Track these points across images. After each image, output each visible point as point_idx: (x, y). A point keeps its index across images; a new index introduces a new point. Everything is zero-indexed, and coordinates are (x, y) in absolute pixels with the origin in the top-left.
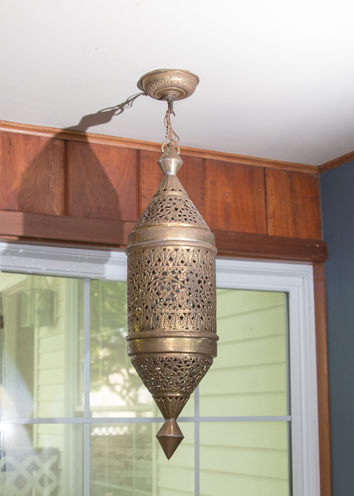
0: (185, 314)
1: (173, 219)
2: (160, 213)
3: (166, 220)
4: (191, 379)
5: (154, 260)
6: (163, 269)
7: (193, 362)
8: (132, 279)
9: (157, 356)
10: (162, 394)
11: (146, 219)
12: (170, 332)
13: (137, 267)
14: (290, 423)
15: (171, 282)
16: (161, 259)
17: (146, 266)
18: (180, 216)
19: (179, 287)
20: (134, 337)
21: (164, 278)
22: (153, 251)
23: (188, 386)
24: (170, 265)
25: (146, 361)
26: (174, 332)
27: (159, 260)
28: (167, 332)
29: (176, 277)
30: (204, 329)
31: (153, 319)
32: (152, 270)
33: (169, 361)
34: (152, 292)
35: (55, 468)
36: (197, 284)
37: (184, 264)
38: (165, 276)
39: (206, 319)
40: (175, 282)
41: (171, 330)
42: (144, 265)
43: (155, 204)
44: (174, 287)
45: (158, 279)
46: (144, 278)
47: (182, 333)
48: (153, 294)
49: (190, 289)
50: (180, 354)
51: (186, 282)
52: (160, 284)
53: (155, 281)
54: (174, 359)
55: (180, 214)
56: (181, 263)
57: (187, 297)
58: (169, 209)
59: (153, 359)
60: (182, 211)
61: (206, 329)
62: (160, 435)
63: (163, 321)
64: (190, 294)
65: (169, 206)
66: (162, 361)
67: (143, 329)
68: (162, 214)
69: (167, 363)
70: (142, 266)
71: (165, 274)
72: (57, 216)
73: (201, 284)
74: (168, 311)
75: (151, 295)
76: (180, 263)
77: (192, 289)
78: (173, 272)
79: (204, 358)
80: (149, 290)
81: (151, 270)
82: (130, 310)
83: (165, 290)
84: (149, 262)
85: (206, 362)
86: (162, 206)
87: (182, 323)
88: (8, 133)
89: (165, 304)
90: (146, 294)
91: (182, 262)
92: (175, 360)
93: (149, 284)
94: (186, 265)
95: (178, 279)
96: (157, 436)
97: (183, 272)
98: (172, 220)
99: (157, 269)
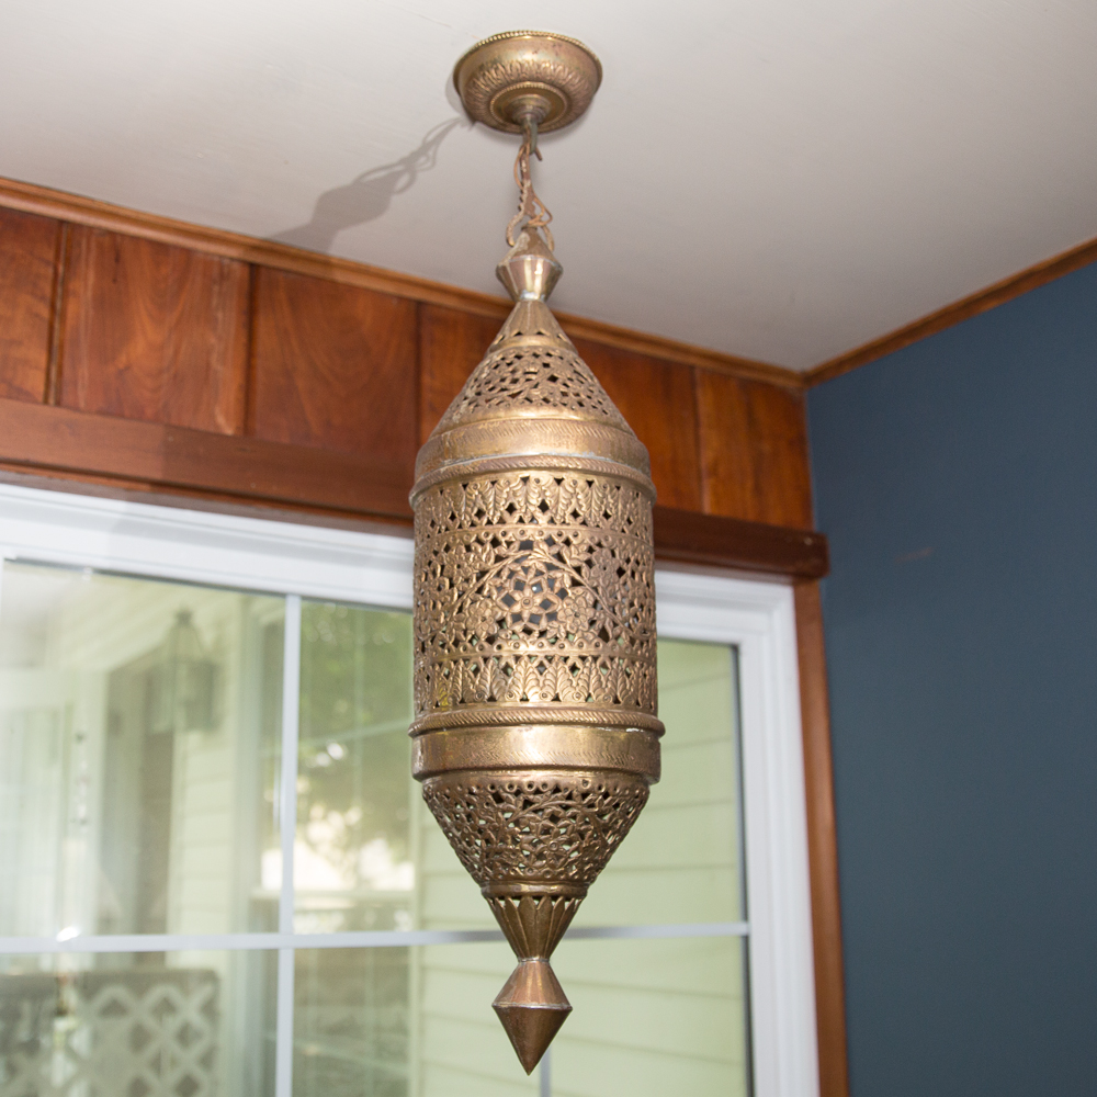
0: (583, 659)
1: (546, 400)
2: (512, 387)
3: (527, 402)
4: (595, 845)
5: (495, 509)
6: (523, 533)
7: (606, 795)
8: (430, 563)
9: (505, 779)
10: (513, 888)
11: (470, 404)
12: (542, 709)
13: (447, 529)
14: (746, 939)
15: (544, 569)
16: (517, 506)
17: (473, 525)
18: (564, 394)
19: (568, 583)
20: (437, 725)
21: (525, 557)
22: (493, 483)
23: (588, 863)
24: (540, 521)
25: (471, 793)
26: (553, 709)
27: (511, 509)
28: (535, 709)
29: (559, 557)
30: (633, 702)
31: (494, 673)
32: (490, 537)
33: (538, 792)
34: (490, 597)
35: (210, 1009)
36: (615, 576)
37: (580, 519)
38: (527, 553)
39: (638, 677)
40: (557, 568)
41: (545, 705)
42: (467, 524)
43: (496, 367)
44: (551, 582)
45: (509, 561)
46: (467, 559)
47: (576, 713)
48: (492, 601)
49: (596, 589)
50: (570, 773)
51: (585, 569)
52: (512, 573)
53: (499, 565)
54: (551, 786)
55: (564, 389)
56: (572, 518)
57: (590, 613)
58: (533, 377)
59: (493, 787)
60: (569, 383)
61: (638, 704)
62: (505, 1004)
63: (521, 677)
64: (596, 602)
65: (532, 370)
66: (517, 793)
67: (462, 701)
68: (515, 388)
69: (531, 797)
70: (460, 527)
71: (527, 545)
72: (227, 437)
73: (623, 577)
74: (533, 649)
75: (487, 606)
76: (569, 519)
77: (600, 590)
78: (550, 542)
79: (633, 785)
80: (480, 591)
81: (487, 534)
82: (423, 650)
83: (527, 592)
84: (480, 514)
85: (637, 797)
86: (513, 372)
87: (574, 684)
88: (112, 234)
89: (528, 631)
90: (474, 602)
91: (575, 514)
92: (557, 790)
93: (483, 573)
94: (584, 523)
95: (564, 562)
96: (497, 1009)
97: (574, 541)
98: (544, 403)
99: (504, 534)
